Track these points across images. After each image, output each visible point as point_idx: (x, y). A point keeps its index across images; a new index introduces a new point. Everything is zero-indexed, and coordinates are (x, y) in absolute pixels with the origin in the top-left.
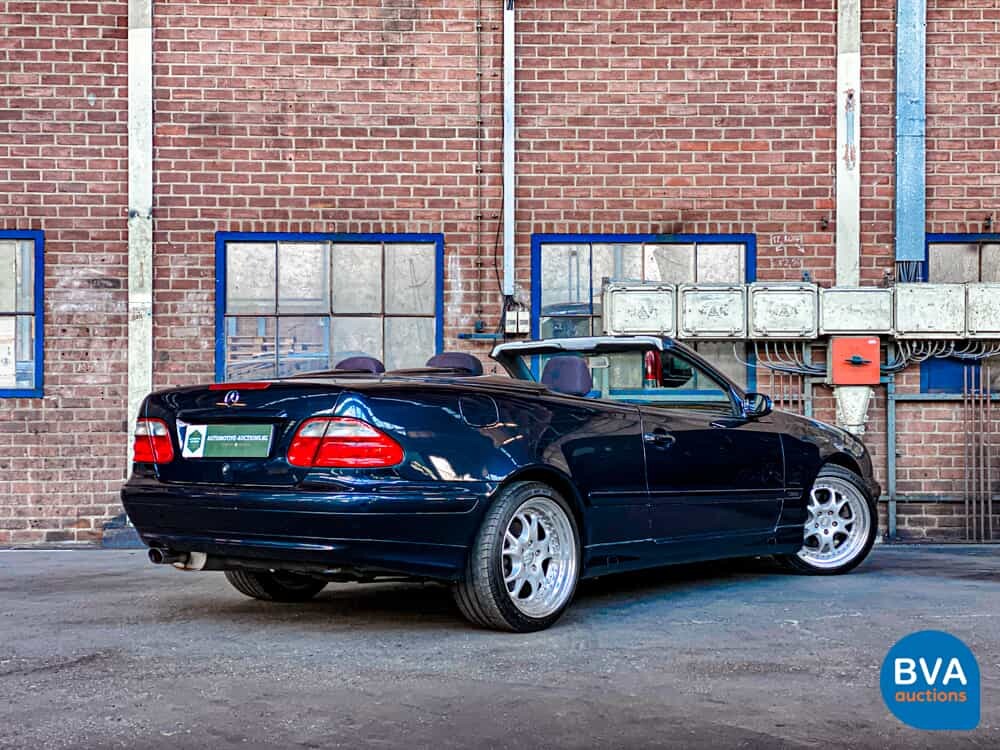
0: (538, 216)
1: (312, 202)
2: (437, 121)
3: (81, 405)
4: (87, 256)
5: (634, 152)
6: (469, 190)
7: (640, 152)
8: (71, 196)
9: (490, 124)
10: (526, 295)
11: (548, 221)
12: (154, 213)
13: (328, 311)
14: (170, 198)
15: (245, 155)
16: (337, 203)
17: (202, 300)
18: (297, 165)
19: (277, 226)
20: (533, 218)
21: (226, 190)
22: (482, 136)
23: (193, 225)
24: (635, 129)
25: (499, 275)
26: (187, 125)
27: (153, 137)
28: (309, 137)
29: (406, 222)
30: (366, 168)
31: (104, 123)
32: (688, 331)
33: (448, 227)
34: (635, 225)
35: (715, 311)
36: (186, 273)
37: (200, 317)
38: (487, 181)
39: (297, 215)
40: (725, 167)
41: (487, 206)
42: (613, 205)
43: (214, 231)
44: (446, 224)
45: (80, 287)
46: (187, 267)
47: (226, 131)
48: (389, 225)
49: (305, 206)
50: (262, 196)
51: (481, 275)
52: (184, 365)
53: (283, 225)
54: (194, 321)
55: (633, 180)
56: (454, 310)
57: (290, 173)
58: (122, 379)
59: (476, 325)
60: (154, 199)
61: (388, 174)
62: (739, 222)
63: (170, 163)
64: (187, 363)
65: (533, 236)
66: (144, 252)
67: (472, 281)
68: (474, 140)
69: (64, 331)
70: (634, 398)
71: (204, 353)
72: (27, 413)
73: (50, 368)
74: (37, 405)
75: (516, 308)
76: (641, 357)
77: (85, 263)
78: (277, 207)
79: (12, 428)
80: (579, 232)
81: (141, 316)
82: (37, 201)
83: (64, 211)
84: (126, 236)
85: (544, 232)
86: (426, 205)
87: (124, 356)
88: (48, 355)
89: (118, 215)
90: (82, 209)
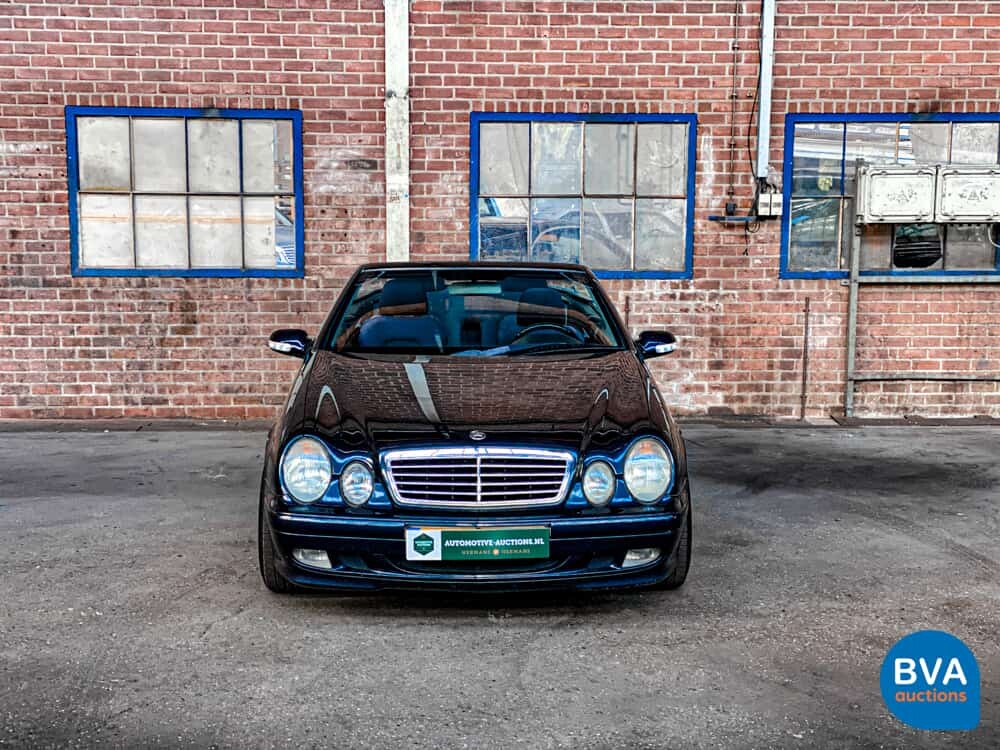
0: (793, 95)
1: (566, 81)
3: (340, 285)
4: (345, 137)
5: (894, 28)
6: (724, 67)
7: (900, 27)
8: (328, 77)
10: (777, 176)
11: (804, 100)
12: (410, 93)
13: (580, 192)
14: (426, 77)
15: (500, 32)
16: (591, 83)
17: (456, 181)
18: (551, 42)
19: (531, 106)
21: (481, 69)
22: (740, 11)
23: (448, 106)
24: (896, 3)
25: (753, 156)
27: (409, 13)
28: (565, 13)
29: (660, 101)
30: (621, 46)
32: (946, 215)
33: (704, 107)
34: (891, 103)
35: (975, 194)
36: (441, 154)
37: (455, 199)
38: (743, 59)
39: (551, 95)
40: (987, 43)
41: (742, 85)
42: (870, 83)
43: (469, 111)
44: (700, 104)
45: (339, 168)
46: (442, 148)
47: (482, 7)
48: (643, 105)
49: (559, 86)
50: (517, 75)
51: (733, 156)
52: (439, 246)
53: (537, 105)
55: (892, 57)
56: (706, 192)
57: (543, 51)
58: (380, 260)
59: (727, 206)
60: (410, 79)
61: (643, 52)
63: (425, 41)
64: (443, 244)
65: (787, 115)
66: (401, 133)
67: (725, 162)
68: (732, 15)
69: (323, 212)
70: (884, 279)
71: (458, 234)
72: (289, 293)
73: (311, 249)
74: (298, 285)
75: (768, 189)
76: (890, 238)
77: (342, 144)
78: (532, 87)
79: (276, 308)
80: (834, 112)
81: (398, 198)
82: (294, 80)
83: (321, 91)
84: (383, 117)
85: (798, 111)
86: (681, 84)
87: (383, 237)
88: (308, 236)
89: (374, 95)
90: (339, 88)
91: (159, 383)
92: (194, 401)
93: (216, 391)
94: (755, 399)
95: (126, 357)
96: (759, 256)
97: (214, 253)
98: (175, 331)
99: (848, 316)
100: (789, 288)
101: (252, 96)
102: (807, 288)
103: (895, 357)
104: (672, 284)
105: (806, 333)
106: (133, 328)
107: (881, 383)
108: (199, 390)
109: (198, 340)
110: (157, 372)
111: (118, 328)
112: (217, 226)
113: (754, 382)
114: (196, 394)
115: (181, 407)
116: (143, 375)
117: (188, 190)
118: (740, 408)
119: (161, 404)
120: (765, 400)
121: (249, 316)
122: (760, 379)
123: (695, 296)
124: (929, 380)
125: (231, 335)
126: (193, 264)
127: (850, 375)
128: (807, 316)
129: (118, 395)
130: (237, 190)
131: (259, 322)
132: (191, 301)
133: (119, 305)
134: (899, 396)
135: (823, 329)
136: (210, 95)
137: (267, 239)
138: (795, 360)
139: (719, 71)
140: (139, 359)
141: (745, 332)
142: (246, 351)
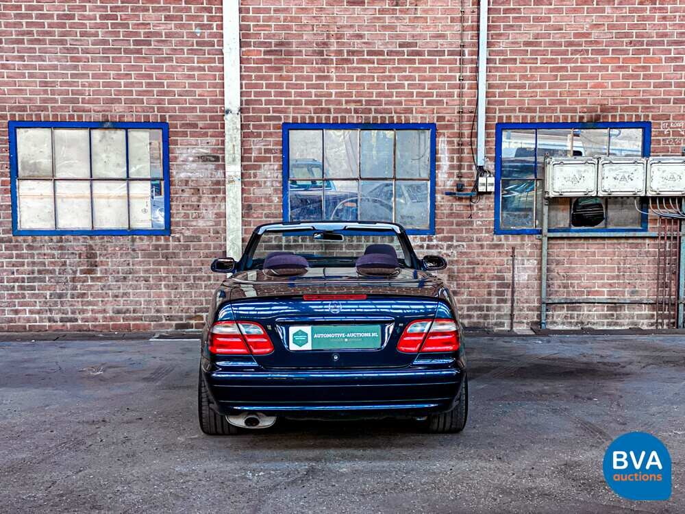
0: (501, 110)
1: (347, 102)
2: (432, 44)
3: (195, 240)
4: (197, 140)
5: (568, 65)
6: (453, 92)
7: (573, 65)
8: (186, 100)
9: (469, 46)
10: (491, 165)
12: (241, 110)
13: (358, 176)
14: (252, 100)
15: (301, 69)
16: (364, 103)
17: (273, 169)
18: (336, 76)
19: (323, 119)
20: (497, 112)
21: (289, 94)
22: (464, 55)
23: (267, 119)
24: (569, 48)
25: (474, 152)
26: (263, 49)
27: (240, 57)
28: (345, 57)
29: (411, 115)
30: (384, 78)
31: (207, 48)
32: (605, 191)
33: (440, 119)
34: (567, 116)
35: (624, 177)
36: (263, 151)
37: (272, 181)
38: (466, 87)
39: (336, 111)
40: (632, 75)
41: (466, 104)
42: (552, 102)
43: (281, 123)
45: (193, 161)
46: (263, 147)
47: (289, 53)
48: (399, 118)
49: (342, 105)
50: (313, 98)
51: (461, 151)
52: (262, 214)
53: (328, 118)
54: (268, 184)
55: (567, 85)
56: (443, 176)
57: (331, 82)
58: (222, 222)
59: (457, 185)
60: (241, 101)
61: (399, 82)
62: (640, 113)
63: (251, 76)
64: (265, 212)
65: (497, 124)
66: (235, 137)
67: (455, 156)
68: (458, 57)
69: (182, 190)
70: (565, 235)
71: (275, 205)
72: (160, 246)
73: (175, 216)
74: (167, 240)
75: (485, 174)
76: (569, 207)
77: (196, 145)
78: (324, 106)
79: (150, 256)
80: (529, 122)
81: (234, 181)
82: (163, 103)
83: (181, 109)
84: (223, 127)
85: (504, 121)
86: (425, 103)
87: (223, 207)
88: (173, 207)
89: (217, 112)
90: (193, 108)
91: (72, 308)
92: (96, 319)
93: (111, 312)
94: (479, 317)
95: (49, 290)
96: (480, 219)
97: (109, 218)
98: (83, 272)
99: (541, 260)
100: (500, 241)
101: (134, 114)
102: (513, 241)
103: (574, 287)
104: (421, 238)
105: (513, 272)
106: (54, 270)
107: (565, 305)
108: (99, 312)
109: (98, 278)
110: (70, 299)
111: (43, 270)
112: (111, 200)
113: (479, 305)
114: (97, 315)
115: (87, 323)
116: (61, 302)
117: (91, 177)
118: (469, 323)
119: (73, 322)
120: (486, 317)
121: (133, 261)
122: (482, 303)
123: (437, 246)
124: (598, 303)
125: (121, 275)
126: (95, 227)
127: (544, 300)
128: (513, 260)
129: (43, 316)
130: (125, 176)
131: (141, 265)
132: (93, 252)
133: (45, 255)
134: (577, 314)
135: (525, 268)
136: (107, 113)
137: (145, 209)
138: (506, 289)
139: (451, 95)
140: (58, 292)
141: (471, 270)
142: (131, 285)
